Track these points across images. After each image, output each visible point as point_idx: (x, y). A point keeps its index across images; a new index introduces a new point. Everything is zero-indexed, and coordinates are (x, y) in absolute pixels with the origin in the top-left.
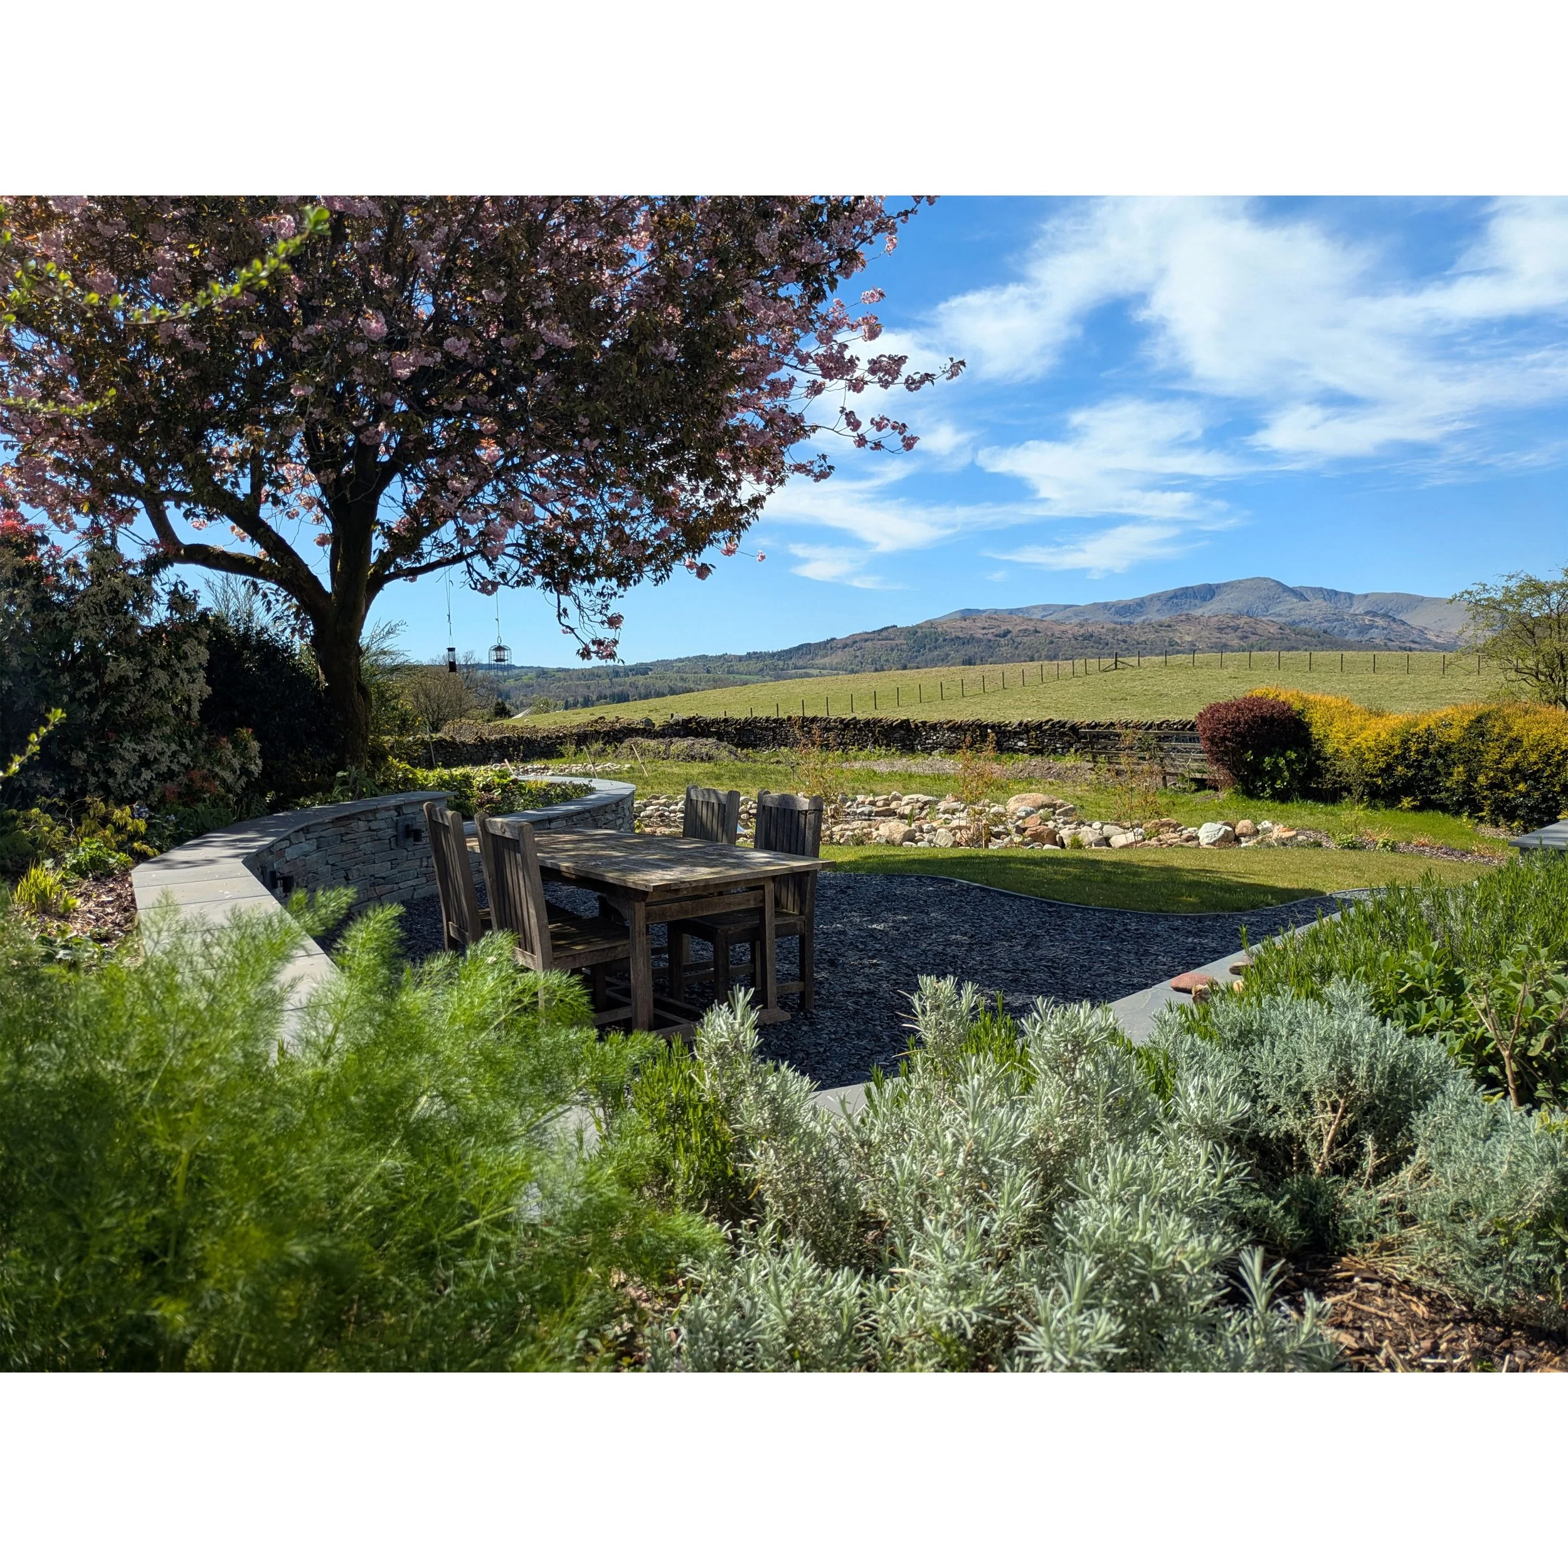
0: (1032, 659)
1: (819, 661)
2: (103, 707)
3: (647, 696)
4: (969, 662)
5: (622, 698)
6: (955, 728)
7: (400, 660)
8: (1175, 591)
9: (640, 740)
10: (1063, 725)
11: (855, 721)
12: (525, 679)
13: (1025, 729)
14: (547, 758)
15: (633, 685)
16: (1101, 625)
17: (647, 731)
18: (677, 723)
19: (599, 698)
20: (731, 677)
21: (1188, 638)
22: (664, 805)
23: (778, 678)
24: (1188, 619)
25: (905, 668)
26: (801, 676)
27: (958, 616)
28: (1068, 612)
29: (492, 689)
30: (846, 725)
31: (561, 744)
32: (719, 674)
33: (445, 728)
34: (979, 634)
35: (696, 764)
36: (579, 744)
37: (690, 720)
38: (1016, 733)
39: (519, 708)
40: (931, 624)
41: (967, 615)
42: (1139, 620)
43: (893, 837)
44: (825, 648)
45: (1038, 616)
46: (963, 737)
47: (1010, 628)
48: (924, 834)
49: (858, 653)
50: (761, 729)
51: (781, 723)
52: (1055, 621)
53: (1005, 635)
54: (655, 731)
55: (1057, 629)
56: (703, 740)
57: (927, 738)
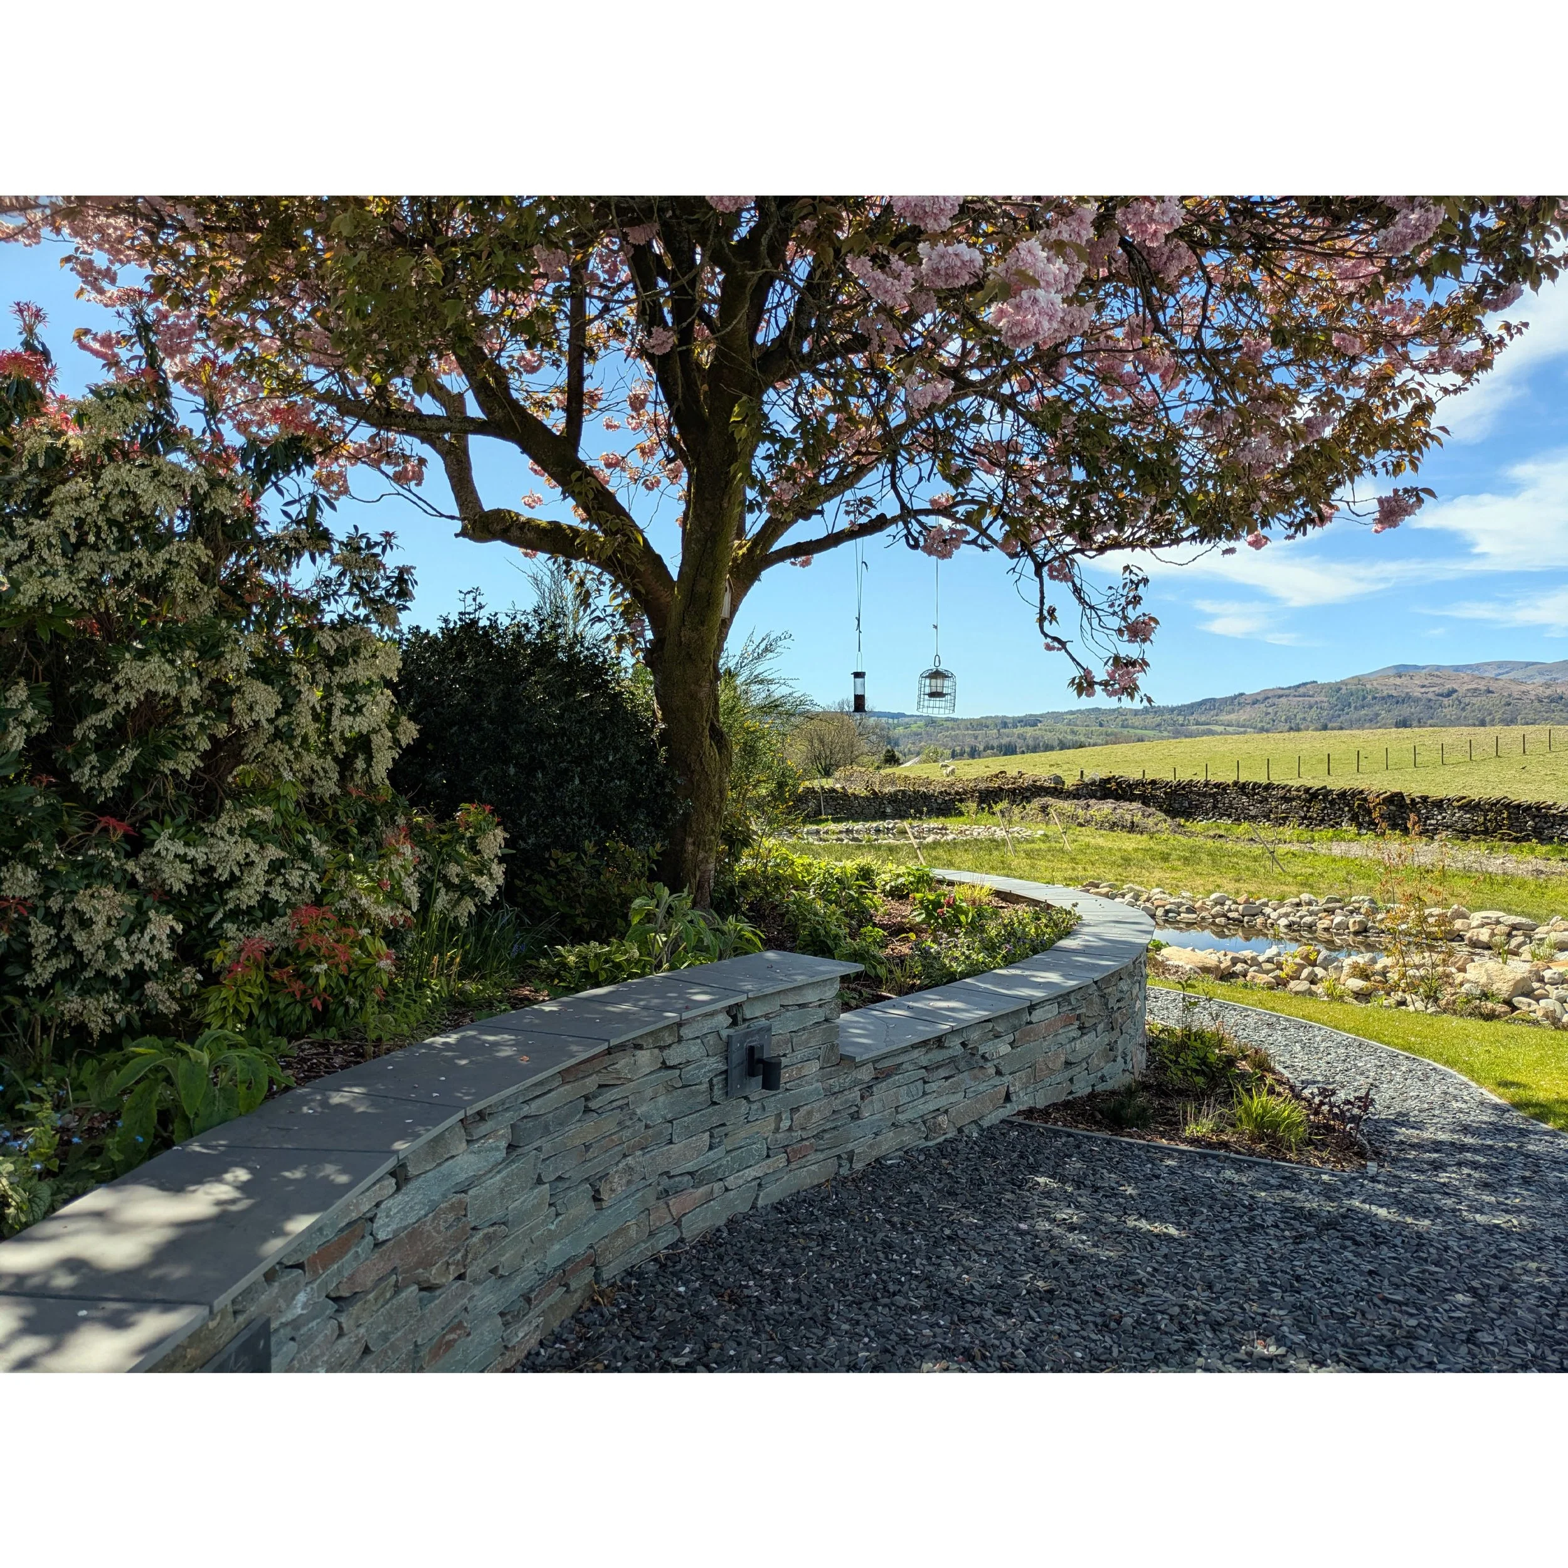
0: (1483, 724)
1: (1224, 717)
2: (129, 756)
3: (1034, 749)
4: (1403, 724)
5: (1009, 750)
6: (1471, 807)
7: (778, 692)
9: (1050, 800)
11: (1326, 792)
12: (914, 728)
14: (945, 815)
15: (1021, 736)
17: (1057, 790)
18: (1093, 782)
19: (986, 748)
20: (1125, 731)
23: (1177, 734)
25: (1325, 728)
26: (1204, 733)
27: (1391, 672)
28: (1530, 671)
29: (882, 737)
30: (1312, 796)
31: (961, 801)
32: (1113, 729)
33: (837, 774)
34: (1417, 692)
36: (982, 800)
37: (1108, 780)
39: (908, 754)
40: (1358, 680)
41: (1401, 671)
43: (1494, 987)
44: (1232, 703)
45: (1491, 674)
46: (1481, 820)
47: (1456, 687)
48: (1548, 987)
49: (1270, 710)
50: (1199, 795)
51: (1224, 789)
52: (1513, 680)
53: (1449, 694)
54: (1068, 791)
55: (1516, 690)
56: (1126, 805)
57: (1427, 818)
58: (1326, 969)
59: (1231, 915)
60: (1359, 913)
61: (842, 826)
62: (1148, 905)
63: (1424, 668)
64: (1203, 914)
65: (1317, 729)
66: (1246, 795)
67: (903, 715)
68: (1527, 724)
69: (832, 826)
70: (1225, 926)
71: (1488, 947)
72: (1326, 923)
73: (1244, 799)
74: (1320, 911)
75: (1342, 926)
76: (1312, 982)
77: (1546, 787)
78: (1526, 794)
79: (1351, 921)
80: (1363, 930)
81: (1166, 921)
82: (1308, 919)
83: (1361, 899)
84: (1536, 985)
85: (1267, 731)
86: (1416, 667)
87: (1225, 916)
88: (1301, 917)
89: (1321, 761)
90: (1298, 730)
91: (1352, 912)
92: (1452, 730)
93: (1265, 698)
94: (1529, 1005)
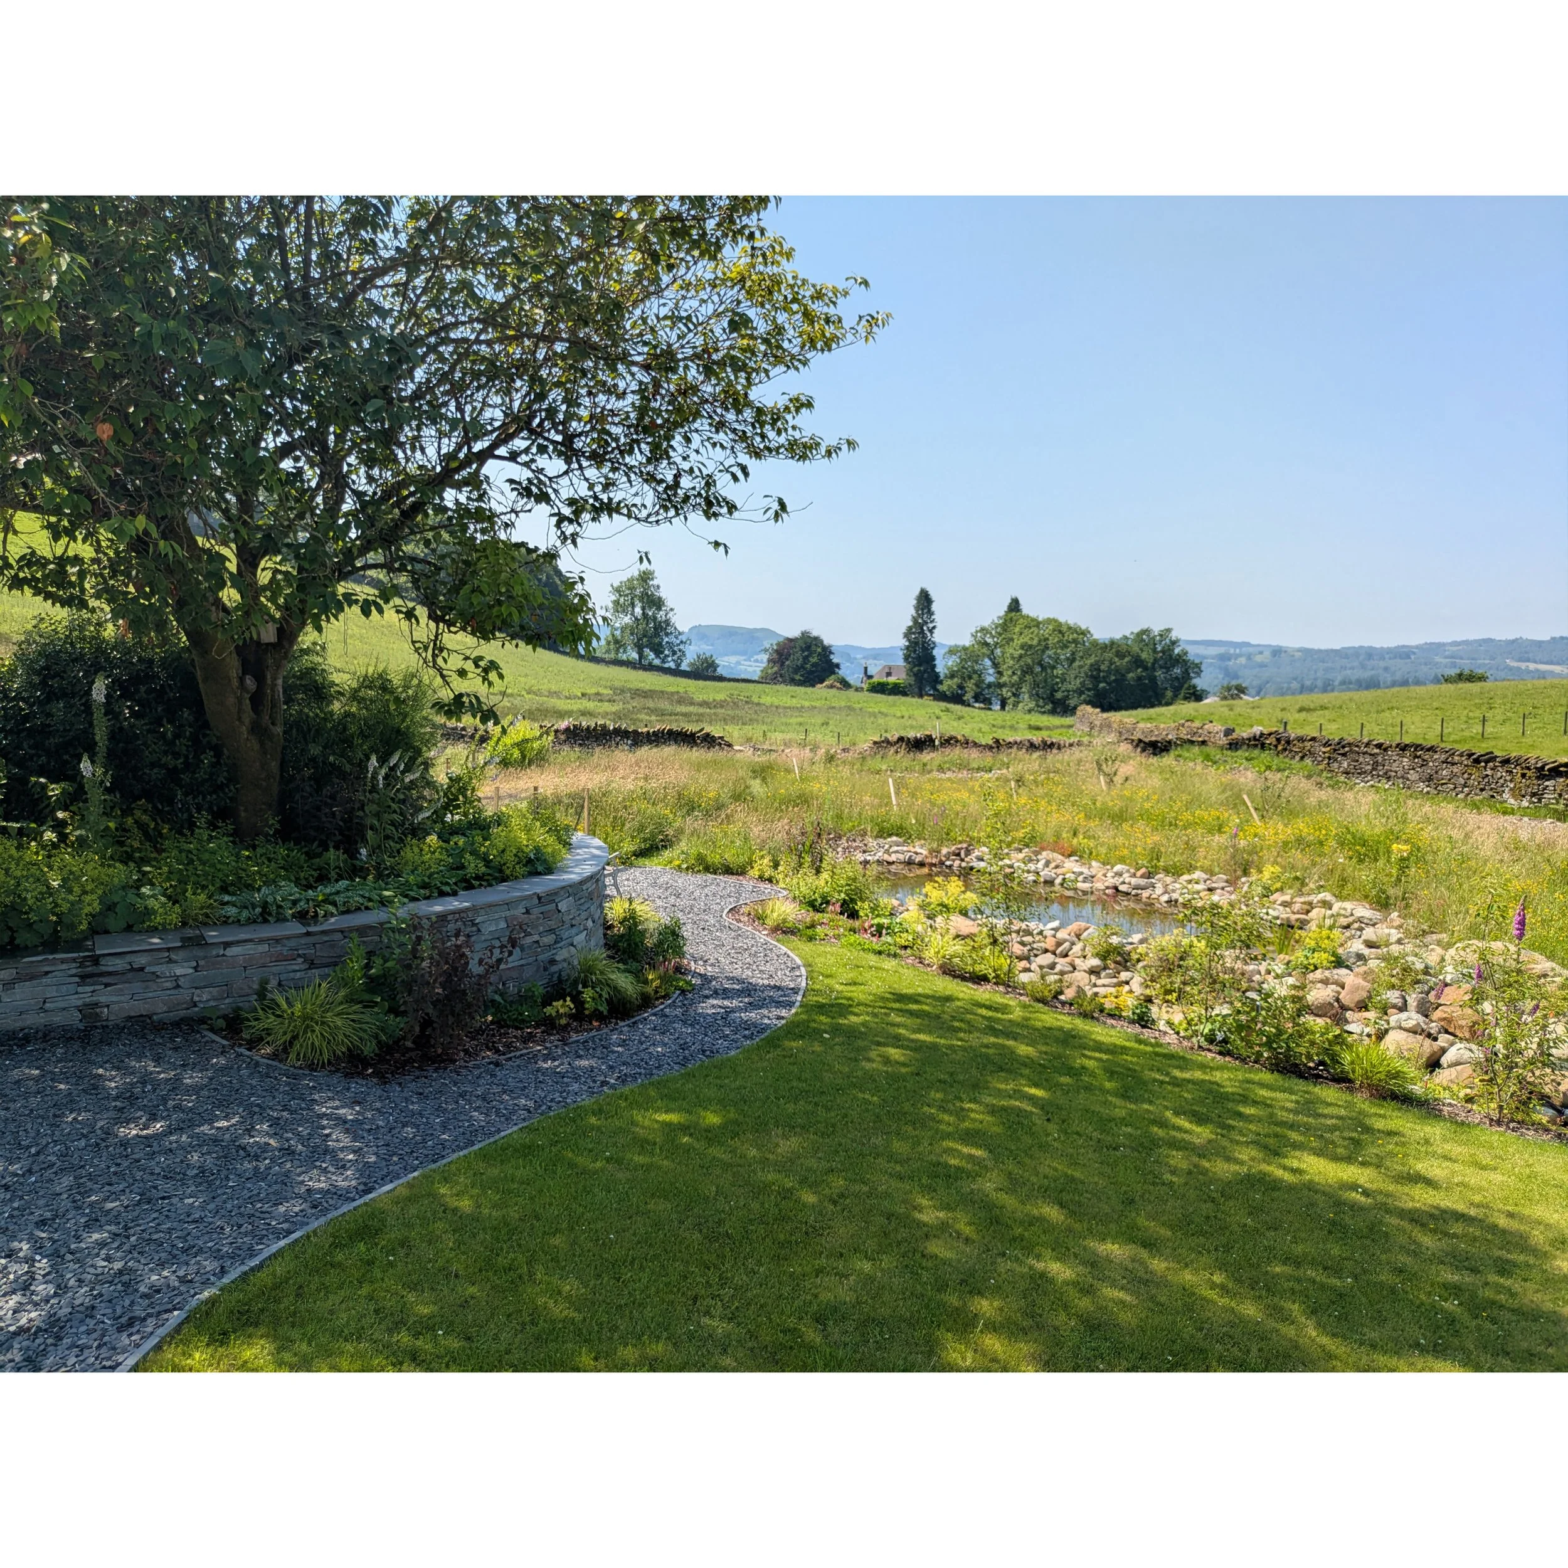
12: (1259, 659)
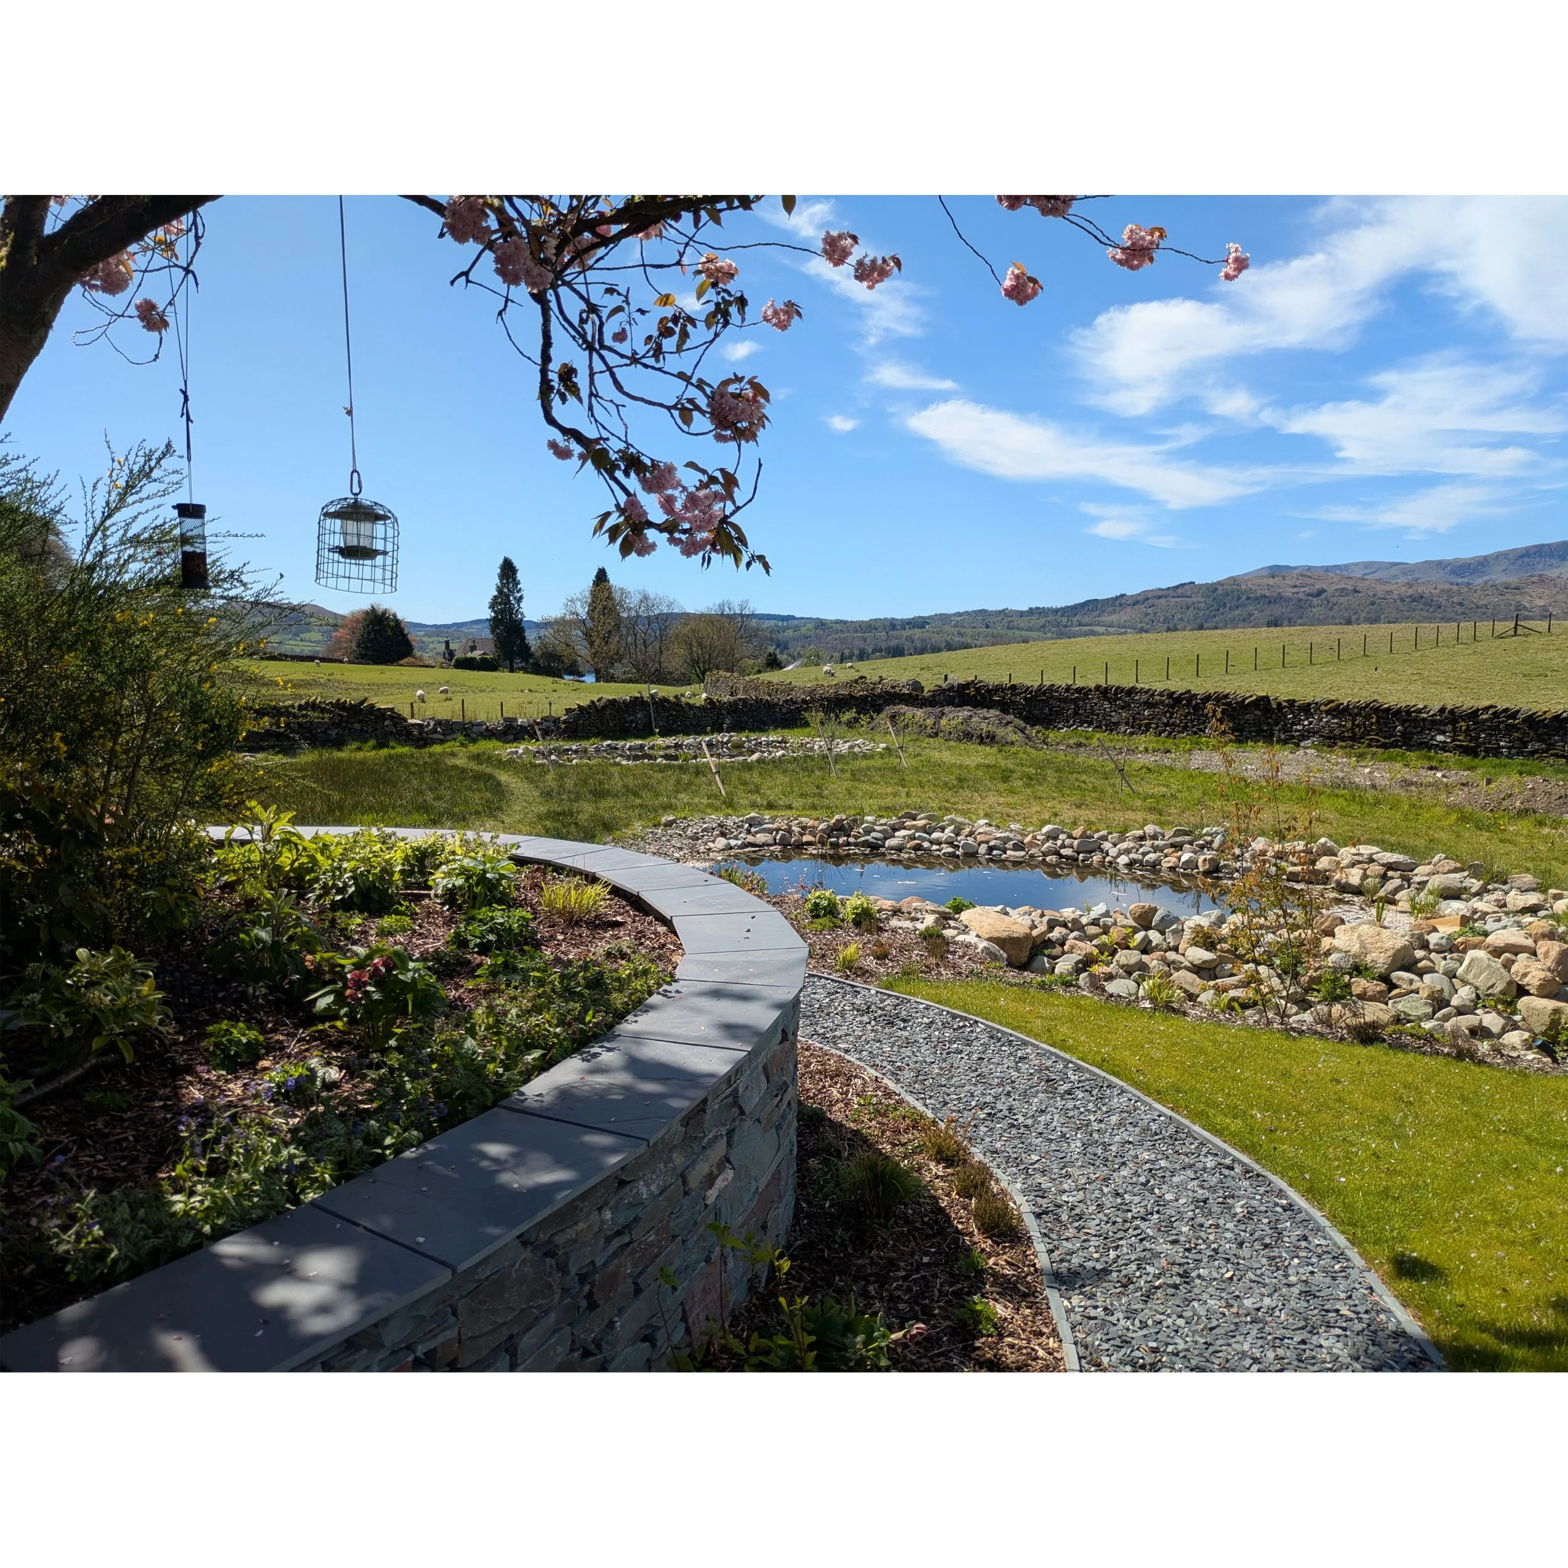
0: (1349, 622)
1: (1106, 618)
3: (922, 651)
4: (1275, 623)
6: (1339, 711)
8: (1528, 549)
9: (903, 708)
10: (1514, 715)
11: (1189, 696)
12: (803, 630)
13: (1450, 718)
14: (790, 727)
15: (910, 639)
16: (1434, 585)
17: (914, 697)
18: (951, 688)
19: (875, 651)
20: (1011, 632)
21: (1541, 603)
22: (924, 829)
23: (1060, 635)
24: (1542, 580)
25: (1201, 628)
26: (1086, 634)
27: (1265, 573)
28: (1395, 571)
30: (1176, 700)
31: (805, 710)
32: (999, 630)
34: (1288, 592)
35: (973, 747)
36: (829, 710)
37: (967, 685)
38: (1433, 722)
39: (791, 660)
40: (1234, 580)
41: (1275, 571)
42: (1479, 581)
43: (1369, 959)
44: (1113, 604)
45: (1358, 574)
46: (1349, 725)
47: (1325, 587)
48: (1433, 955)
49: (1150, 611)
50: (1060, 700)
51: (1086, 694)
52: (1379, 580)
53: (1318, 594)
54: (924, 698)
55: (1380, 589)
56: (984, 712)
57: (1294, 724)
58: (1163, 933)
59: (1064, 852)
60: (1210, 848)
61: (671, 741)
62: (970, 840)
63: (1295, 568)
64: (1033, 851)
65: (1193, 629)
66: (1109, 700)
67: (792, 618)
68: (1390, 622)
69: (660, 741)
70: (1057, 865)
71: (1358, 891)
72: (1171, 861)
73: (1106, 705)
74: (1166, 846)
75: (1191, 864)
76: (1145, 951)
77: (1411, 688)
78: (1394, 696)
79: (1202, 858)
80: (1214, 870)
81: (990, 860)
82: (1152, 857)
83: (1214, 832)
84: (1419, 954)
85: (1146, 632)
86: (1288, 567)
87: (1057, 853)
88: (1144, 854)
89: (1190, 662)
90: (1176, 629)
91: (1202, 847)
92: (1321, 629)
93: (1145, 599)
94: (1411, 982)
